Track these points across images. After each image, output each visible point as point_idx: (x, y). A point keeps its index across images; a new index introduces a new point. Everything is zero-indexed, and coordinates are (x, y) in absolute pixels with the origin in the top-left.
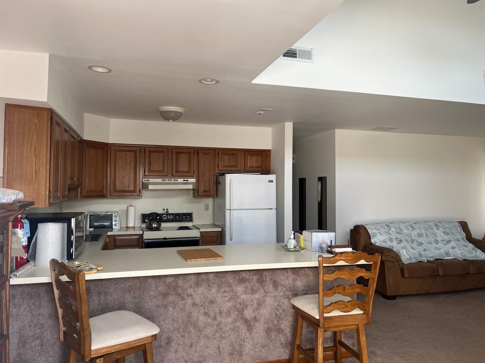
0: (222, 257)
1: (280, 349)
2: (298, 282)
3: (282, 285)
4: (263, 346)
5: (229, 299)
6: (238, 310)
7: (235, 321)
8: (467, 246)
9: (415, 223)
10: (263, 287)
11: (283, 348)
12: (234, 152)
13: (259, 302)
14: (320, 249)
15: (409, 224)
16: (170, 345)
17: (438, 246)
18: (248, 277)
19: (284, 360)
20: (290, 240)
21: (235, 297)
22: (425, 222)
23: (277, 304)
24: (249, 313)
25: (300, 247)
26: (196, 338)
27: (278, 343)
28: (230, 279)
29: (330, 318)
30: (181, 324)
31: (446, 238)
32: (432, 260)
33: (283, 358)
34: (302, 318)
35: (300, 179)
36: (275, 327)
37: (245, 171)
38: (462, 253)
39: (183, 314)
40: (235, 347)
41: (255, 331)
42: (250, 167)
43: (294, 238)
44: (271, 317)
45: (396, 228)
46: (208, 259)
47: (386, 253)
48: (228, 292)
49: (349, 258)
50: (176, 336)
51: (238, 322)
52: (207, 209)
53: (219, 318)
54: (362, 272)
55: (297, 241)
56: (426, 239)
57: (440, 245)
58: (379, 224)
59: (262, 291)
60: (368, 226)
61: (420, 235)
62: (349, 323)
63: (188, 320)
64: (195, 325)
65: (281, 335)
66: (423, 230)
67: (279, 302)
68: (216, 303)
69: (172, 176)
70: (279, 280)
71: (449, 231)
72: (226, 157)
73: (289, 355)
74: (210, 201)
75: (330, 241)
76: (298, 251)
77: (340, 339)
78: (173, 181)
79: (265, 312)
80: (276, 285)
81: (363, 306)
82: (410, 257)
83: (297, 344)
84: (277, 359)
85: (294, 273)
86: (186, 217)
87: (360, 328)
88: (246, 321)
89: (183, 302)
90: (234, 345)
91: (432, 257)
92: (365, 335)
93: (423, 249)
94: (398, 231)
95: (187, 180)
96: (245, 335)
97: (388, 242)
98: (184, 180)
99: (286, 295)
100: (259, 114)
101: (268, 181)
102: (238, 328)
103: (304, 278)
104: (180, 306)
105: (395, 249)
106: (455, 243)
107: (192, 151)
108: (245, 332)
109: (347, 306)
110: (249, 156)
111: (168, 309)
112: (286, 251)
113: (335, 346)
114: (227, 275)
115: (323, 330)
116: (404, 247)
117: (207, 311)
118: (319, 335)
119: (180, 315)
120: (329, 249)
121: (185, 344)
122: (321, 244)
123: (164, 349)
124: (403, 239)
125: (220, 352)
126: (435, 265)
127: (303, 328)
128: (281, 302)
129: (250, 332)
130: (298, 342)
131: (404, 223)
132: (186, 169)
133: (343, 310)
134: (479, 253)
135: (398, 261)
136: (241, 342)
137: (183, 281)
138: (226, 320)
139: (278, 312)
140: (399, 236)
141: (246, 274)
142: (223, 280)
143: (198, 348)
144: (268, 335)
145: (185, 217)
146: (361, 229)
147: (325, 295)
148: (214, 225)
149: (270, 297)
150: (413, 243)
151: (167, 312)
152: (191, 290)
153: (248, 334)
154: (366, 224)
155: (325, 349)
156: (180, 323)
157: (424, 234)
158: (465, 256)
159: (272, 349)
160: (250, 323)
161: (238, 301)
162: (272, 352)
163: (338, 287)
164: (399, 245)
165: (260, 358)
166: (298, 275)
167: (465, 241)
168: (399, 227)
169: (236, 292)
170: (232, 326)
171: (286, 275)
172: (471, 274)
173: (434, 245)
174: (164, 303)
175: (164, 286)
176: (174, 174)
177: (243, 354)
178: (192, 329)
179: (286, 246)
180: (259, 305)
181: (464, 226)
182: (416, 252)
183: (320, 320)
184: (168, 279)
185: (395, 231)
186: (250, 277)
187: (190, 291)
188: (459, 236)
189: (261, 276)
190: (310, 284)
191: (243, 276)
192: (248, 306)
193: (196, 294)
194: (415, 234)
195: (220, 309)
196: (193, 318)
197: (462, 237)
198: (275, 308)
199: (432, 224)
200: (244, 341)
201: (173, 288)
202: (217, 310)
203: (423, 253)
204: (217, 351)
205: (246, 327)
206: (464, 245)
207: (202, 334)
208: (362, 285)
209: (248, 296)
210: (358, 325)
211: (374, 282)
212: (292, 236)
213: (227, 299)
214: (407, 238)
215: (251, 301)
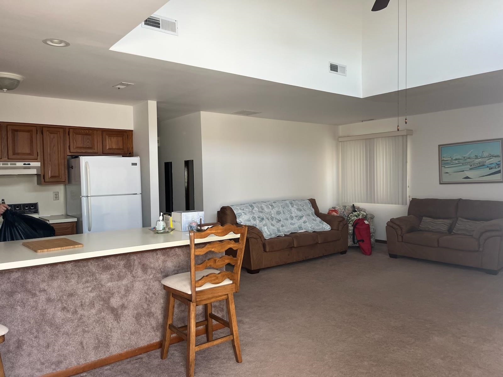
0: (82, 244)
1: (151, 333)
2: (168, 263)
3: (151, 268)
4: (132, 334)
5: (92, 289)
6: (103, 299)
7: (100, 311)
8: (315, 220)
9: (274, 202)
10: (131, 272)
11: (154, 331)
12: (89, 131)
13: (126, 288)
14: (190, 228)
15: (269, 203)
16: (22, 348)
17: (293, 222)
18: (113, 263)
19: (156, 343)
20: (159, 222)
21: (99, 286)
22: (282, 200)
23: (146, 287)
24: (116, 301)
25: (169, 228)
26: (54, 337)
27: (149, 328)
28: (93, 267)
29: (202, 292)
30: (34, 323)
31: (300, 214)
32: (288, 234)
33: (154, 341)
34: (174, 298)
35: (165, 163)
36: (146, 312)
37: (103, 153)
38: (312, 226)
39: (35, 312)
40: (100, 340)
41: (123, 318)
42: (109, 149)
43: (163, 220)
44: (141, 302)
45: (258, 207)
46: (64, 248)
47: (251, 231)
48: (90, 282)
49: (219, 231)
50: (28, 338)
51: (104, 312)
52: (57, 197)
53: (80, 312)
54: (231, 243)
55: (166, 223)
56: (283, 216)
57: (295, 220)
58: (244, 204)
59: (130, 276)
60: (234, 206)
61: (278, 213)
62: (220, 294)
63: (42, 319)
64: (51, 323)
65: (152, 319)
66: (281, 208)
67: (149, 285)
68: (77, 295)
69: (8, 159)
70: (148, 263)
71: (301, 208)
72: (79, 137)
73: (161, 338)
74: (60, 189)
75: (200, 220)
76: (168, 232)
77: (211, 312)
78: (9, 165)
79: (134, 298)
80: (145, 268)
81: (232, 276)
82: (270, 234)
83: (169, 324)
84: (148, 343)
85: (164, 255)
86: (30, 208)
87: (230, 298)
88: (113, 310)
89: (35, 299)
90: (100, 338)
91: (288, 232)
92: (234, 303)
93: (281, 225)
94: (260, 211)
95: (29, 164)
96: (112, 325)
97: (252, 221)
98: (24, 164)
99: (156, 277)
100: (119, 88)
101: (131, 164)
102: (104, 319)
103: (174, 258)
104: (30, 303)
105: (257, 227)
106: (306, 218)
107: (34, 129)
108: (111, 322)
109: (217, 278)
110: (107, 137)
111: (15, 309)
112: (155, 233)
113: (207, 320)
114: (89, 263)
115: (195, 304)
116: (265, 225)
117: (65, 305)
118: (191, 310)
119: (31, 314)
120: (199, 228)
121: (39, 345)
122: (190, 223)
123: (13, 354)
124: (265, 218)
125: (83, 347)
126: (290, 238)
127: (175, 308)
128: (151, 285)
129: (117, 321)
130: (169, 322)
131: (265, 203)
132: (27, 151)
133: (214, 282)
134: (325, 225)
135: (260, 237)
136: (108, 333)
137: (33, 274)
138: (89, 312)
139: (148, 296)
140: (261, 215)
141: (112, 260)
142: (84, 269)
143: (56, 348)
144: (137, 321)
145: (28, 208)
146: (227, 210)
147: (196, 269)
148: (67, 216)
149: (139, 281)
150: (273, 220)
151: (15, 312)
152: (45, 284)
153: (115, 323)
154: (232, 205)
155: (197, 324)
156: (32, 323)
157: (282, 212)
158: (314, 229)
159: (142, 335)
160: (118, 312)
161: (102, 290)
162: (142, 338)
163: (210, 260)
164: (261, 223)
165: (130, 346)
166: (168, 256)
167: (314, 216)
168: (261, 207)
169: (100, 280)
170: (96, 318)
171: (156, 257)
172: (319, 243)
173: (290, 221)
174: (10, 302)
175: (8, 283)
176: (11, 156)
177: (110, 345)
178: (47, 328)
179: (155, 228)
180: (127, 291)
181: (313, 202)
182: (276, 228)
183: (193, 295)
184: (13, 274)
185: (258, 210)
186: (116, 263)
187: (43, 286)
188: (309, 212)
189: (128, 260)
190: (181, 264)
191: (108, 263)
192: (115, 294)
193: (50, 289)
194: (274, 212)
195: (81, 301)
196: (49, 315)
197: (312, 212)
198: (145, 292)
199: (287, 202)
200: (111, 331)
201: (21, 284)
202: (78, 303)
203: (281, 228)
204: (80, 347)
205: (113, 317)
206: (313, 219)
207: (60, 331)
208: (231, 256)
209: (114, 283)
210: (228, 294)
211: (242, 253)
212: (161, 218)
213: (90, 289)
214: (268, 216)
215: (118, 288)
